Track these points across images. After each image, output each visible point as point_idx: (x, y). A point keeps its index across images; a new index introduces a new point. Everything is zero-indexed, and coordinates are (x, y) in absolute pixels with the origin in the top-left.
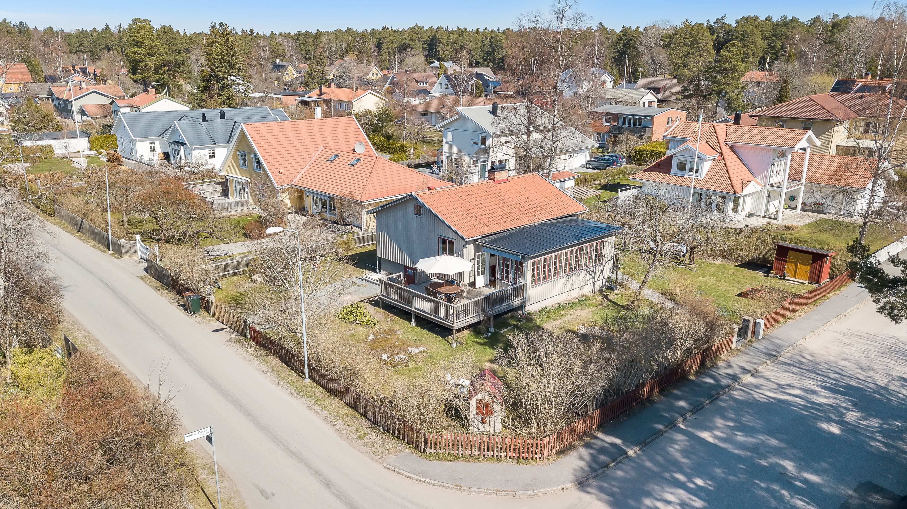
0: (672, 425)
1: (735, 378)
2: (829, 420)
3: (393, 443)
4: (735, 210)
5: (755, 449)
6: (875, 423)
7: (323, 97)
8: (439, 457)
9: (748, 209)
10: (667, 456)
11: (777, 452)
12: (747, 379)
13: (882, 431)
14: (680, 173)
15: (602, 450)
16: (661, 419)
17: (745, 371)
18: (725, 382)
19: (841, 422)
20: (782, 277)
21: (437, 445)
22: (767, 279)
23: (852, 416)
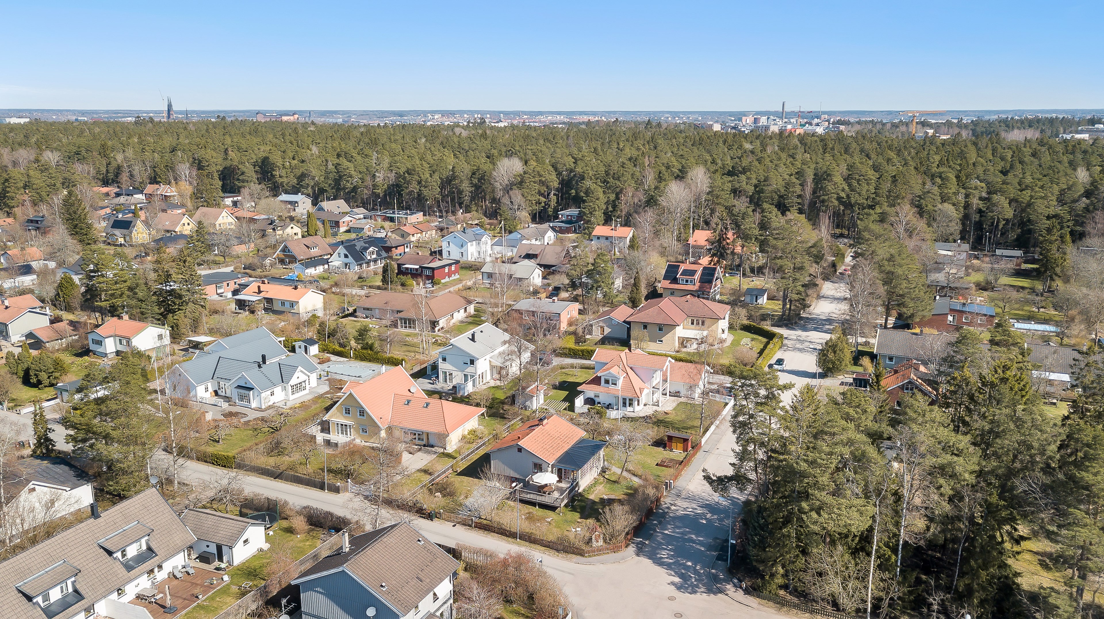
0: (655, 531)
1: (668, 508)
2: (702, 519)
3: (570, 555)
4: (638, 404)
5: (682, 533)
6: (716, 517)
7: (262, 295)
8: (590, 556)
9: (644, 402)
10: (657, 541)
11: (689, 533)
12: (673, 508)
13: (718, 519)
14: (607, 385)
15: (638, 543)
16: (651, 529)
17: (672, 505)
18: (666, 510)
19: (706, 519)
20: (671, 450)
21: (588, 552)
22: (665, 452)
23: (709, 516)
